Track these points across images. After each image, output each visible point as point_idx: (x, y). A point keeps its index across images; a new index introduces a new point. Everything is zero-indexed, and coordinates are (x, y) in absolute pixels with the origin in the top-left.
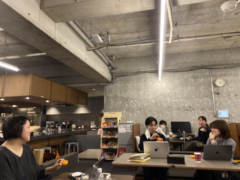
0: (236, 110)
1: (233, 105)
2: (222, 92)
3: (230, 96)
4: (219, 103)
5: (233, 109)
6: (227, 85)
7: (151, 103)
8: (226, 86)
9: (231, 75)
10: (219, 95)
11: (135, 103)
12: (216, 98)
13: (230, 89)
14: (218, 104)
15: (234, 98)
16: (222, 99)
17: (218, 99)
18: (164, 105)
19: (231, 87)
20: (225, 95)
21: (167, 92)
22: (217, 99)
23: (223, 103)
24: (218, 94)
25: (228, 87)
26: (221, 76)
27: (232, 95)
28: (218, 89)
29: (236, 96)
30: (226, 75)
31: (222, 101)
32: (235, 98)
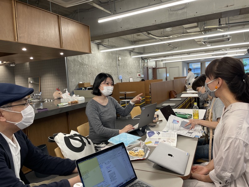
7: (96, 69)
11: (87, 67)
17: (119, 68)
21: (102, 61)
23: (120, 71)
24: (119, 65)
26: (120, 54)
28: (119, 63)
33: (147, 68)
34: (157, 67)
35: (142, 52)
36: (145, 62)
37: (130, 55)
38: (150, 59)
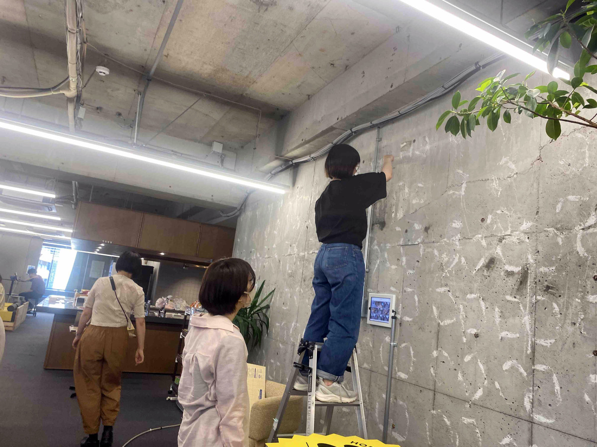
0: (416, 298)
1: (411, 272)
2: (393, 215)
3: (408, 233)
4: (378, 261)
5: (409, 290)
6: (410, 187)
7: (274, 260)
8: (407, 190)
9: (427, 139)
10: (385, 229)
12: (376, 242)
13: (414, 202)
14: (377, 266)
15: (419, 240)
16: (388, 245)
17: (379, 245)
18: (288, 269)
20: (398, 229)
21: (297, 226)
22: (376, 247)
23: (388, 264)
24: (383, 225)
25: (410, 195)
26: (400, 147)
27: (417, 227)
28: (386, 206)
29: (427, 229)
30: (414, 141)
31: (386, 255)
32: (423, 242)
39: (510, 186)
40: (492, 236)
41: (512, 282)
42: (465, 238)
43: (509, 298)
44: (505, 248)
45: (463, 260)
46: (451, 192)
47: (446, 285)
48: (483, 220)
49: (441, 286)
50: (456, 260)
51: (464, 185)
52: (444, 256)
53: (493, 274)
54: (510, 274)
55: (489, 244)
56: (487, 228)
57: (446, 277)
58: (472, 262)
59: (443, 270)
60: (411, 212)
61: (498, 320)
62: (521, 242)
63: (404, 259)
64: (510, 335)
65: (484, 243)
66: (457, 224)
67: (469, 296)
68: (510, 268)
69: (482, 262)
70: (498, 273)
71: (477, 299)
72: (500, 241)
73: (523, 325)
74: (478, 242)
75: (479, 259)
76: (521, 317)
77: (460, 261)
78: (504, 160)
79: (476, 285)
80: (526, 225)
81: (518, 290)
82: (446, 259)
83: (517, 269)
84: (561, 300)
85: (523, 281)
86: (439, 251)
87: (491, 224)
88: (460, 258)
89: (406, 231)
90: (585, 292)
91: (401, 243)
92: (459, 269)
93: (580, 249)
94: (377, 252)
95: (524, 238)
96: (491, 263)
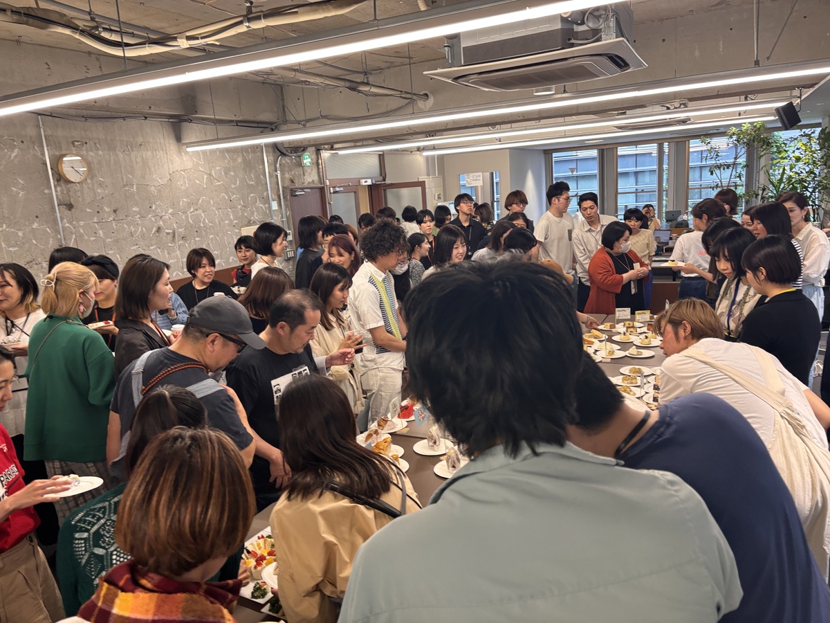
0: (118, 257)
1: (110, 240)
2: (80, 199)
3: (100, 214)
4: (74, 236)
5: (111, 252)
6: (92, 179)
8: (90, 182)
9: (98, 145)
10: (73, 210)
12: (65, 220)
13: (99, 191)
14: (73, 240)
15: (111, 218)
16: (82, 223)
17: (70, 223)
19: (101, 185)
20: (88, 210)
22: (67, 225)
23: (86, 238)
24: (70, 207)
25: (93, 185)
26: (73, 143)
27: (107, 210)
28: (68, 191)
29: (115, 211)
30: (86, 143)
31: (82, 231)
32: (114, 220)
33: (322, 190)
34: (388, 182)
35: (266, 116)
36: (300, 164)
37: (178, 139)
38: (336, 146)
39: (160, 191)
40: (157, 215)
41: (170, 237)
42: (142, 217)
43: (170, 245)
44: (164, 221)
45: (144, 229)
46: (127, 188)
47: (137, 245)
48: (150, 207)
49: (134, 245)
50: (140, 229)
51: (135, 186)
52: (132, 227)
53: (161, 235)
54: (168, 234)
55: (156, 220)
56: (153, 211)
57: (136, 240)
58: (149, 230)
59: (132, 236)
60: (98, 198)
61: (167, 256)
62: (170, 218)
63: (101, 232)
64: (173, 261)
65: (153, 219)
66: (135, 209)
67: (151, 248)
68: (168, 231)
69: (154, 230)
70: (163, 234)
71: (156, 248)
72: (161, 217)
73: (177, 255)
74: (150, 219)
75: (153, 228)
76: (176, 252)
77: (142, 230)
78: (154, 176)
79: (153, 242)
80: (170, 211)
81: (173, 240)
82: (133, 230)
83: (171, 231)
84: (188, 242)
85: (174, 237)
86: (127, 225)
87: (156, 209)
88: (142, 228)
89: (98, 212)
90: (195, 237)
91: (95, 220)
92: (143, 235)
93: (190, 221)
94: (71, 229)
95: (171, 216)
96: (159, 230)
